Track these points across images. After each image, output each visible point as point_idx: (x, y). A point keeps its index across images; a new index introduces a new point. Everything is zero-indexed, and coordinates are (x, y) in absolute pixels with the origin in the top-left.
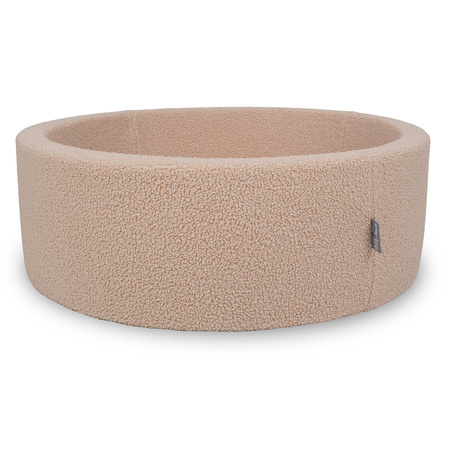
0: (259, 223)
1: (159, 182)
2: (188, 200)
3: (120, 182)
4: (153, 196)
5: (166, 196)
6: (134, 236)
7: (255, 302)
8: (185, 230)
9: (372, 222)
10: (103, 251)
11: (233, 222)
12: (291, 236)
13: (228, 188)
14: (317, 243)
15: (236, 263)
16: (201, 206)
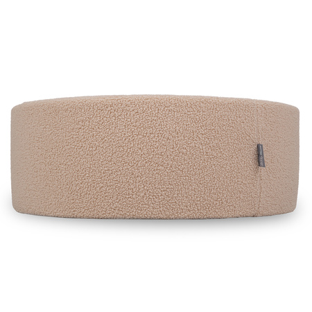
0: (178, 137)
1: (109, 108)
2: (129, 120)
3: (83, 111)
4: (105, 119)
5: (114, 118)
6: (91, 149)
7: (176, 195)
8: (126, 141)
9: (258, 146)
10: (69, 163)
11: (160, 135)
12: (201, 147)
13: (157, 112)
14: (219, 155)
15: (162, 166)
16: (138, 124)
